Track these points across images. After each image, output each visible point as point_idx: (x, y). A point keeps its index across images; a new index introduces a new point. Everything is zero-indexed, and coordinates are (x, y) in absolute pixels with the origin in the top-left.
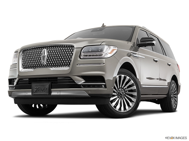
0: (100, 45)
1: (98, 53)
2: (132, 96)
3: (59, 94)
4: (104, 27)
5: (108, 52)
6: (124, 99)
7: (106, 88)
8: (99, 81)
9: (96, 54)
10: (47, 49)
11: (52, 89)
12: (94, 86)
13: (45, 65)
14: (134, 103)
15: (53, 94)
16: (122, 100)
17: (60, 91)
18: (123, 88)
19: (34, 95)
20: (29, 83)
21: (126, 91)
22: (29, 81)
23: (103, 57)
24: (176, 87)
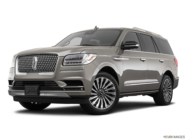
0: (80, 54)
1: (78, 61)
2: (111, 95)
3: (46, 95)
4: (96, 29)
5: (88, 59)
6: (104, 98)
7: (84, 90)
8: (79, 84)
9: (76, 62)
10: (37, 57)
11: (40, 91)
12: (74, 89)
13: (36, 70)
14: (113, 102)
15: (41, 95)
16: (102, 99)
17: (46, 93)
18: (103, 89)
19: (27, 95)
20: (23, 85)
21: (107, 91)
22: (23, 83)
23: (82, 64)
24: (170, 81)
